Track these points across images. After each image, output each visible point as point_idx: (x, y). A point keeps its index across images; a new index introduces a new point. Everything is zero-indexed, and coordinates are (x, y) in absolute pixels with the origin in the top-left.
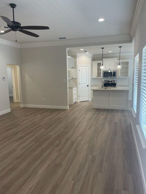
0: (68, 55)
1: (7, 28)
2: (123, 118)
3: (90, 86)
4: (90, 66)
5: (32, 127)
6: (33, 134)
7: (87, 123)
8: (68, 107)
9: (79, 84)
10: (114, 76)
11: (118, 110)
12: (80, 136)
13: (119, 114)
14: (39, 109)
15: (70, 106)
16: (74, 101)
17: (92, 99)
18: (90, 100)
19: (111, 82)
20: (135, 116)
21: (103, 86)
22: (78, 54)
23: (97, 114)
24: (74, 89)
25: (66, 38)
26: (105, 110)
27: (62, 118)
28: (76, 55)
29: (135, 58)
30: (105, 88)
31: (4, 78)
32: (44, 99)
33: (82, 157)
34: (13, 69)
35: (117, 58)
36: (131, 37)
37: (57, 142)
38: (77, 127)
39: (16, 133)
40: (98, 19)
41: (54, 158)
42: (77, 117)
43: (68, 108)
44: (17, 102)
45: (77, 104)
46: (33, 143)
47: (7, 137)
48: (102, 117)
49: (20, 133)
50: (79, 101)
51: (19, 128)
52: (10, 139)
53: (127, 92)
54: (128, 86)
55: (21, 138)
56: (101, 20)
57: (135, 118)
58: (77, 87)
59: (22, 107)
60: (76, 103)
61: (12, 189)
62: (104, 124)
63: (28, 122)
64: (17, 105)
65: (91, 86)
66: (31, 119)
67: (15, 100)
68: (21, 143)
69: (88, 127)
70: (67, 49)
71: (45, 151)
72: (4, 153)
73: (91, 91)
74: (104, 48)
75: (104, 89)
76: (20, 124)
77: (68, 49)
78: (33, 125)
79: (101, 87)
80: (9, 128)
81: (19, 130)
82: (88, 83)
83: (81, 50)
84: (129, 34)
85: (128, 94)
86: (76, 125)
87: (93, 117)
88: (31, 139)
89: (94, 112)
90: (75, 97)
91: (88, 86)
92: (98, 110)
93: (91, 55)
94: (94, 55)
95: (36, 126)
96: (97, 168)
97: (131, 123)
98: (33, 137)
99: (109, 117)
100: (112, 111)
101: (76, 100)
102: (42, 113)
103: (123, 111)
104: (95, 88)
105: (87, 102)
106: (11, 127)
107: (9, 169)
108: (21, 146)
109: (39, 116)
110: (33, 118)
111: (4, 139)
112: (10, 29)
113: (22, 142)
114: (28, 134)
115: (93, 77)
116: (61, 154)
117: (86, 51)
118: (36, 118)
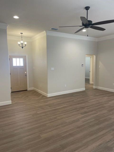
1: (82, 26)
5: (97, 106)
6: (95, 112)
14: (107, 92)
31: (83, 65)
34: (92, 58)
39: (83, 108)
41: (108, 140)
44: (92, 84)
46: (94, 120)
47: (76, 109)
49: (86, 109)
51: (86, 104)
52: (78, 111)
55: (86, 112)
59: (95, 88)
61: (65, 151)
63: (95, 101)
64: (91, 86)
66: (98, 99)
67: (91, 82)
68: (83, 116)
71: (101, 131)
72: (70, 120)
76: (88, 101)
78: (98, 105)
80: (80, 102)
81: (87, 106)
88: (92, 116)
95: (100, 106)
98: (95, 115)
102: (109, 96)
106: (81, 102)
107: (69, 133)
108: (83, 119)
109: (106, 98)
110: (100, 99)
111: (74, 109)
112: (84, 27)
113: (85, 116)
114: (92, 111)
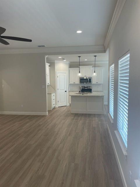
0: (47, 62)
2: (100, 122)
3: (67, 91)
4: (67, 72)
7: (67, 129)
8: (47, 112)
9: (57, 90)
10: (89, 82)
11: (94, 114)
12: (61, 143)
13: (96, 118)
15: (49, 111)
16: (53, 106)
17: (70, 104)
18: (68, 105)
19: (87, 87)
20: (112, 122)
21: (80, 92)
22: (56, 61)
23: (76, 120)
24: (52, 95)
25: (45, 46)
26: (82, 115)
27: (42, 124)
28: (54, 63)
29: (110, 67)
30: (83, 94)
32: (22, 105)
33: (65, 165)
35: (92, 66)
36: (104, 47)
37: (38, 151)
38: (57, 134)
40: (77, 31)
42: (56, 123)
43: (47, 114)
45: (55, 110)
48: (81, 122)
50: (57, 106)
53: (102, 97)
54: (102, 92)
56: (79, 32)
57: (113, 124)
58: (55, 93)
60: (54, 108)
62: (83, 129)
65: (69, 92)
66: (9, 127)
69: (68, 134)
70: (45, 56)
73: (69, 97)
74: (80, 57)
75: (81, 95)
77: (47, 56)
79: (78, 93)
82: (66, 89)
83: (59, 57)
84: (103, 45)
85: (103, 99)
86: (57, 132)
87: (73, 123)
89: (73, 118)
90: (53, 102)
91: (66, 91)
92: (77, 115)
93: (68, 62)
94: (71, 62)
96: (80, 176)
97: (108, 127)
99: (87, 121)
100: (89, 115)
101: (55, 105)
103: (99, 115)
104: (73, 94)
105: (66, 107)
109: (17, 124)
115: (71, 83)
116: (43, 164)
117: (64, 59)
118: (14, 125)
